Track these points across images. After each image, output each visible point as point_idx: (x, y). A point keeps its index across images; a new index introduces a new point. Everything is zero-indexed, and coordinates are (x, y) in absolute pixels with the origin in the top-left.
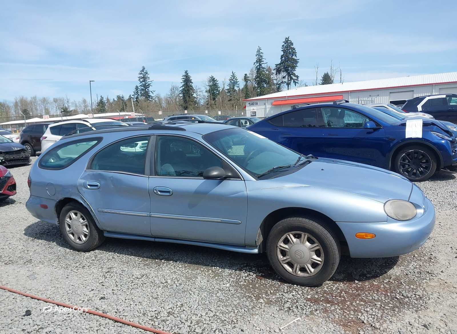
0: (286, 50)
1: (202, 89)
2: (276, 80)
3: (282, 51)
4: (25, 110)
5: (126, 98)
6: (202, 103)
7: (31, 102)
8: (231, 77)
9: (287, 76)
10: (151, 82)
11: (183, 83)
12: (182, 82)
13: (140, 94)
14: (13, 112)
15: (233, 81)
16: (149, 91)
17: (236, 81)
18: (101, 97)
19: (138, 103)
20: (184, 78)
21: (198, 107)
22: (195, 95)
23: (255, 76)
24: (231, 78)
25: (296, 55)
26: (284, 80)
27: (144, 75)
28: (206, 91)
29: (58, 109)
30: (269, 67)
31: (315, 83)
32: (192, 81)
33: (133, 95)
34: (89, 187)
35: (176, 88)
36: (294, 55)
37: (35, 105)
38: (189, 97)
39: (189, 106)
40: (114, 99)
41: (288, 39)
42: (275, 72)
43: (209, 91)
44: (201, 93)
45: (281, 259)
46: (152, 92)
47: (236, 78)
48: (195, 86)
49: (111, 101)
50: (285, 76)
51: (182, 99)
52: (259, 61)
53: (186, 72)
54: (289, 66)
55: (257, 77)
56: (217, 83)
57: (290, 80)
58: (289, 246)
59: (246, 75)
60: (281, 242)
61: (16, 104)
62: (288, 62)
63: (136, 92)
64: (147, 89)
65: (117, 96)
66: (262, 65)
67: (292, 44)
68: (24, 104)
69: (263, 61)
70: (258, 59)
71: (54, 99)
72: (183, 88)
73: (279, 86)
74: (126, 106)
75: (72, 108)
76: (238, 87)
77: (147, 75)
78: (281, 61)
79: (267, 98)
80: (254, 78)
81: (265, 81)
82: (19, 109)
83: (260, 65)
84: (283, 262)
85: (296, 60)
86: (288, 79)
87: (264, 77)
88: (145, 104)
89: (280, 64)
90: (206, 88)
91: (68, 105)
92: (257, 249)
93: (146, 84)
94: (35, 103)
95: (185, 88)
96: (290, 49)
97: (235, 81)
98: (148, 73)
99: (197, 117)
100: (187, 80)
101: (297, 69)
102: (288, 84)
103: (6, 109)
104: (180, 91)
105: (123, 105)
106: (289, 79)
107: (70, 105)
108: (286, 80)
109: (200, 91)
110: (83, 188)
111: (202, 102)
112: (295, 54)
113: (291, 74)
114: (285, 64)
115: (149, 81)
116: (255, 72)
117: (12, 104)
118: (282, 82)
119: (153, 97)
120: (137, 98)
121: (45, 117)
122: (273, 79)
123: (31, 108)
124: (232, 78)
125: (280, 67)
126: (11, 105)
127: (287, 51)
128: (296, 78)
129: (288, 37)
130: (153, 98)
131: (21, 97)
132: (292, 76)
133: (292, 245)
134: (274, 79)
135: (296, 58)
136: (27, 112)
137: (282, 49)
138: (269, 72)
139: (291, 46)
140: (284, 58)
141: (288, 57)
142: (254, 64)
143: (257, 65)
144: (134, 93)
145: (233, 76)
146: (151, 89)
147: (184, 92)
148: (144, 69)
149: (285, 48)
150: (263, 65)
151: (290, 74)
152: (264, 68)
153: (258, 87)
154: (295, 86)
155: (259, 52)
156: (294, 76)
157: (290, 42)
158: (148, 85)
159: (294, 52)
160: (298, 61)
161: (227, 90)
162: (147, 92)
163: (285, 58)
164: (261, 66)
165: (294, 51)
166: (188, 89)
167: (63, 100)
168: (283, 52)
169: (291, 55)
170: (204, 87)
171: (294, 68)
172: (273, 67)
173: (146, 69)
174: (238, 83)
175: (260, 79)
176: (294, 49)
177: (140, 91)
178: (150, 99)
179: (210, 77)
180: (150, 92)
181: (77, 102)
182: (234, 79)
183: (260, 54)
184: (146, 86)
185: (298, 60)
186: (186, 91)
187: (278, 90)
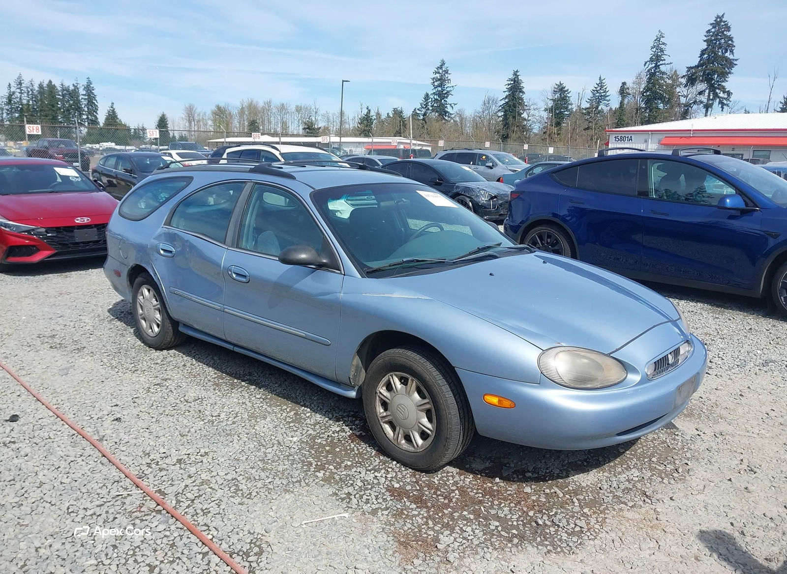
0: (714, 40)
1: (538, 105)
2: (686, 97)
3: (705, 41)
4: (253, 121)
5: (408, 113)
6: (535, 131)
7: (263, 109)
8: (596, 86)
9: (707, 91)
10: (451, 89)
11: (507, 93)
12: (506, 90)
13: (431, 108)
14: (236, 122)
15: (598, 95)
16: (446, 104)
17: (604, 94)
18: (367, 109)
19: (426, 123)
20: (511, 84)
21: (528, 136)
22: (525, 115)
23: (643, 86)
24: (595, 88)
25: (732, 52)
26: (699, 98)
27: (442, 75)
28: (546, 110)
29: (301, 123)
30: (676, 71)
31: (764, 108)
32: (524, 90)
33: (418, 110)
34: (162, 252)
35: (494, 100)
36: (729, 52)
37: (268, 114)
38: (514, 117)
39: (510, 134)
40: (388, 114)
41: (720, 18)
42: (684, 81)
43: (550, 110)
44: (536, 113)
45: (380, 413)
46: (452, 105)
47: (606, 88)
48: (528, 99)
49: (384, 117)
50: (704, 91)
51: (500, 121)
52: (657, 59)
53: (516, 74)
54: (714, 72)
55: (647, 89)
56: (568, 95)
57: (712, 100)
58: (391, 396)
59: (624, 84)
60: (382, 385)
61: (242, 112)
62: (713, 63)
63: (425, 105)
64: (444, 101)
65: (393, 110)
66: (660, 66)
67: (728, 28)
68: (253, 112)
69: (664, 60)
70: (654, 55)
71: (297, 107)
72: (507, 100)
73: (688, 109)
74: (406, 128)
75: (321, 124)
76: (607, 105)
77: (446, 75)
78: (700, 62)
79: (651, 131)
80: (641, 90)
81: (661, 98)
82: (245, 119)
83: (657, 67)
84: (382, 420)
85: (730, 60)
86: (709, 96)
87: (660, 90)
88: (436, 126)
89: (697, 67)
90: (547, 104)
91: (315, 118)
92: (355, 391)
93: (442, 92)
94: (269, 111)
95: (510, 101)
96: (723, 39)
97: (602, 94)
98: (449, 72)
99: (491, 156)
100: (515, 88)
101: (730, 78)
102: (708, 107)
103: (226, 117)
104: (500, 106)
105: (400, 126)
106: (711, 97)
107: (319, 118)
108: (704, 98)
109: (535, 108)
110: (155, 253)
111: (536, 128)
112: (731, 49)
113: (716, 88)
114: (707, 67)
115: (449, 85)
116: (645, 79)
117: (237, 112)
118: (695, 102)
119: (452, 114)
120: (424, 115)
121: (255, 136)
122: (680, 94)
123: (262, 119)
124: (599, 88)
125: (696, 73)
126: (235, 112)
127: (716, 43)
128: (726, 96)
129: (723, 16)
130: (453, 116)
131: (250, 99)
132: (717, 91)
133: (394, 394)
134: (682, 96)
135: (731, 57)
136: (256, 124)
137: (705, 39)
138: (674, 80)
139: (725, 33)
140: (706, 56)
141: (715, 54)
142: (645, 65)
143: (651, 66)
144: (421, 104)
145: (601, 84)
146: (450, 100)
147: (507, 108)
148: (443, 63)
149: (712, 36)
150: (663, 68)
151: (713, 86)
152: (663, 73)
153: (646, 109)
154: (722, 110)
155: (659, 41)
156: (722, 92)
157: (725, 25)
158: (446, 93)
159: (729, 46)
160: (735, 62)
161: (586, 109)
162: (443, 105)
163: (709, 56)
164: (659, 68)
165: (730, 42)
166: (514, 104)
167: (310, 109)
168: (706, 43)
169: (722, 51)
170: (544, 101)
171: (724, 75)
172: (683, 72)
173: (446, 65)
174: (607, 98)
175: (652, 92)
176: (731, 39)
177: (431, 103)
178: (447, 118)
179: (557, 85)
180: (448, 106)
181: (330, 115)
182: (602, 91)
183: (660, 46)
184: (442, 95)
185: (736, 60)
186: (510, 106)
187: (684, 116)
